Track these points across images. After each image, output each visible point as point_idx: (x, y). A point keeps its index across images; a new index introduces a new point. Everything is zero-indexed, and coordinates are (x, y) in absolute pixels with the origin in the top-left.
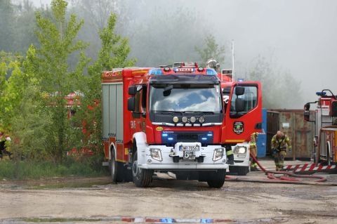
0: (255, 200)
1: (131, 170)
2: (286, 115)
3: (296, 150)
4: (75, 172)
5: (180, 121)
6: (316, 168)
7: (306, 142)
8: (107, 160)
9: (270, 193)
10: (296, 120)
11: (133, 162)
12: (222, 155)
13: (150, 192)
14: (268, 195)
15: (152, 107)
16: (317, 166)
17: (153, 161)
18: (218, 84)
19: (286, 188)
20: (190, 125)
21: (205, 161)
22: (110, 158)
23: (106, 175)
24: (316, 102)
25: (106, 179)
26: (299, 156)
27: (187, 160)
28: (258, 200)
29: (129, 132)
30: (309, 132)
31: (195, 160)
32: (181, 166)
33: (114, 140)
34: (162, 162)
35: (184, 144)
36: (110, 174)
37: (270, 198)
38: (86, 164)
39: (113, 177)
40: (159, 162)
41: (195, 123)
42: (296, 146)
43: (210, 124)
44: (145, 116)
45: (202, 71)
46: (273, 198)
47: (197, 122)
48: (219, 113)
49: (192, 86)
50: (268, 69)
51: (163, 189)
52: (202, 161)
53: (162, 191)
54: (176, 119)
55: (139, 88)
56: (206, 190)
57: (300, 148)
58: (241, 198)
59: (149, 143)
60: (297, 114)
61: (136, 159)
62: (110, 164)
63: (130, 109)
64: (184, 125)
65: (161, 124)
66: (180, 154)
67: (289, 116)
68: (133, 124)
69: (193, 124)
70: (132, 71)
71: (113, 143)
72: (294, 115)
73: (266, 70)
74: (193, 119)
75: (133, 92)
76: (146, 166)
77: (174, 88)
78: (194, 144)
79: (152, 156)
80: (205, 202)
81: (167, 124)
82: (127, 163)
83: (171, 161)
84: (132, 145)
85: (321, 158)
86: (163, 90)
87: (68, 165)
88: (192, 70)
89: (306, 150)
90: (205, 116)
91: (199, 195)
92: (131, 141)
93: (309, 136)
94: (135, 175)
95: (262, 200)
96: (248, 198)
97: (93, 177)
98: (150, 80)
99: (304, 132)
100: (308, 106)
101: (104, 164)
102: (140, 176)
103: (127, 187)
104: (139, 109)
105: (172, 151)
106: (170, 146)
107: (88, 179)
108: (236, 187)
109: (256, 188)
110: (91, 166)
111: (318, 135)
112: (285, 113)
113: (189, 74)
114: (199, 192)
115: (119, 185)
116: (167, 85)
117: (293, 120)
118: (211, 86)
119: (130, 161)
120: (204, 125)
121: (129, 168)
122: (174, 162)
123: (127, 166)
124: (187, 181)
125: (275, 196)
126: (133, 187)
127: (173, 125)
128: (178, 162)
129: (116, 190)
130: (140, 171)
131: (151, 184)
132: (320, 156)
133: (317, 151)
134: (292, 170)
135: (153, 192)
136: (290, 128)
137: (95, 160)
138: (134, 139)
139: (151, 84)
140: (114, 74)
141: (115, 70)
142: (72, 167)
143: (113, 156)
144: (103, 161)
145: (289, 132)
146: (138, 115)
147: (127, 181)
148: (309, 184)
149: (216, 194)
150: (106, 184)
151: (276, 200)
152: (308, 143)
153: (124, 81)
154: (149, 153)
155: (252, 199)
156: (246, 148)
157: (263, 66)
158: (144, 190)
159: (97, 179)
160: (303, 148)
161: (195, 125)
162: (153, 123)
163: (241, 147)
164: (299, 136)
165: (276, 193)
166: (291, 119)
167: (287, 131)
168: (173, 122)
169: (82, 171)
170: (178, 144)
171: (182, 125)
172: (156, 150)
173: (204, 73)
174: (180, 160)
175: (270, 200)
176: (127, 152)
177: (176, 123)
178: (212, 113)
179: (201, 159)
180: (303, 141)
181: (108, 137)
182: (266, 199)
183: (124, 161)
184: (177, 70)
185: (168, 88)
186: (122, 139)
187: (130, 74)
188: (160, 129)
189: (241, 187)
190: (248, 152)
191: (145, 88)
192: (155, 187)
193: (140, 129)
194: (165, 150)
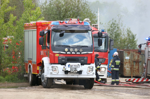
0: (111, 95)
1: (41, 79)
2: (127, 52)
3: (133, 72)
4: (8, 80)
5: (69, 51)
6: (145, 80)
7: (138, 68)
8: (27, 74)
9: (119, 92)
10: (133, 55)
11: (42, 74)
12: (92, 70)
13: (51, 90)
14: (118, 93)
15: (53, 43)
16: (145, 79)
17: (54, 73)
18: (90, 30)
19: (129, 90)
20: (75, 53)
21: (83, 73)
22: (28, 72)
23: (26, 82)
24: (145, 44)
25: (26, 84)
26: (135, 76)
27: (73, 72)
28: (112, 95)
29: (39, 57)
30: (140, 62)
31: (77, 73)
32: (69, 76)
33: (31, 62)
34: (58, 74)
35: (71, 64)
36: (29, 81)
37: (119, 94)
38: (14, 76)
39: (30, 83)
40: (57, 74)
41: (77, 52)
42: (133, 70)
43: (86, 53)
44: (49, 48)
45: (82, 23)
46: (121, 94)
47: (78, 51)
48: (91, 46)
49: (75, 31)
50: (118, 27)
51: (59, 89)
52: (81, 74)
53: (58, 90)
54: (66, 50)
55: (46, 32)
56: (83, 90)
57: (135, 71)
58: (103, 94)
59: (51, 63)
60: (134, 52)
61: (44, 72)
62: (29, 75)
63: (40, 44)
64: (71, 53)
65: (58, 52)
66: (69, 69)
67: (129, 53)
68: (42, 53)
69: (76, 52)
70: (41, 23)
71: (30, 64)
72: (132, 52)
73: (116, 28)
74: (76, 50)
75: (42, 34)
76: (49, 76)
77: (65, 32)
78: (77, 64)
79: (53, 70)
80: (83, 95)
81: (61, 52)
82: (38, 75)
83: (63, 73)
84: (41, 65)
85: (148, 75)
86: (59, 33)
87: (4, 76)
88: (76, 22)
89: (138, 72)
90: (83, 48)
91: (79, 92)
92: (41, 62)
93: (140, 64)
94: (43, 81)
95: (115, 95)
96: (107, 94)
97: (18, 83)
98: (52, 28)
99: (137, 62)
100: (140, 46)
101: (25, 76)
102: (46, 82)
103: (38, 88)
104: (45, 44)
105: (64, 68)
106: (63, 65)
107: (16, 84)
108: (100, 88)
109: (111, 89)
110: (18, 77)
111: (146, 62)
112: (127, 51)
113: (74, 24)
114: (79, 91)
115: (34, 87)
116: (62, 31)
117: (131, 55)
118: (86, 31)
119: (40, 73)
120: (82, 53)
121: (39, 77)
122: (65, 73)
123: (38, 76)
124: (72, 85)
125: (122, 93)
126: (41, 88)
127: (65, 53)
128: (67, 74)
129: (32, 89)
130: (46, 79)
131: (52, 86)
132: (147, 74)
133: (145, 71)
134: (131, 81)
135: (53, 90)
136: (130, 60)
137: (20, 74)
138: (43, 61)
139: (52, 30)
140: (32, 24)
141: (32, 22)
142: (6, 77)
143: (30, 71)
144: (24, 74)
145: (129, 62)
146: (45, 47)
147: (38, 85)
148: (141, 88)
149: (89, 92)
150: (26, 86)
151: (123, 95)
152: (140, 68)
153: (37, 28)
154: (51, 69)
155: (109, 95)
156: (105, 68)
157: (115, 25)
158: (48, 89)
159: (21, 84)
160: (137, 71)
161: (77, 53)
162: (54, 52)
163: (102, 68)
164: (135, 64)
165: (123, 92)
166: (130, 54)
167: (128, 61)
168: (65, 52)
169: (12, 79)
170: (68, 64)
171: (70, 53)
172: (55, 67)
173: (82, 24)
174: (69, 73)
175: (119, 95)
176: (38, 68)
177: (66, 52)
178: (87, 47)
179: (80, 72)
180: (137, 67)
181: (27, 60)
182: (117, 95)
183: (36, 74)
184: (67, 22)
185: (62, 32)
186: (36, 61)
187: (41, 25)
188: (57, 55)
189: (103, 89)
190: (107, 70)
191: (49, 32)
192: (54, 88)
193: (46, 55)
194: (60, 67)
